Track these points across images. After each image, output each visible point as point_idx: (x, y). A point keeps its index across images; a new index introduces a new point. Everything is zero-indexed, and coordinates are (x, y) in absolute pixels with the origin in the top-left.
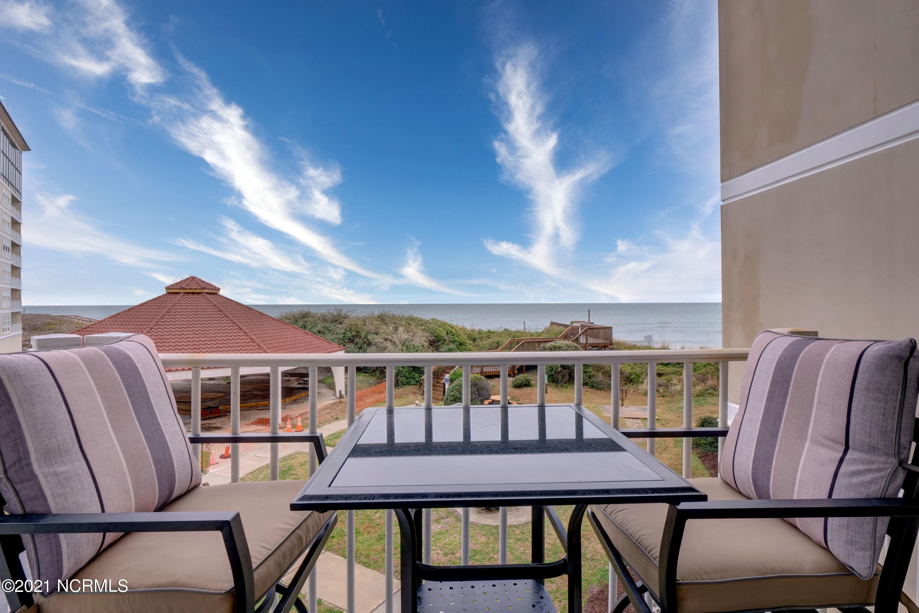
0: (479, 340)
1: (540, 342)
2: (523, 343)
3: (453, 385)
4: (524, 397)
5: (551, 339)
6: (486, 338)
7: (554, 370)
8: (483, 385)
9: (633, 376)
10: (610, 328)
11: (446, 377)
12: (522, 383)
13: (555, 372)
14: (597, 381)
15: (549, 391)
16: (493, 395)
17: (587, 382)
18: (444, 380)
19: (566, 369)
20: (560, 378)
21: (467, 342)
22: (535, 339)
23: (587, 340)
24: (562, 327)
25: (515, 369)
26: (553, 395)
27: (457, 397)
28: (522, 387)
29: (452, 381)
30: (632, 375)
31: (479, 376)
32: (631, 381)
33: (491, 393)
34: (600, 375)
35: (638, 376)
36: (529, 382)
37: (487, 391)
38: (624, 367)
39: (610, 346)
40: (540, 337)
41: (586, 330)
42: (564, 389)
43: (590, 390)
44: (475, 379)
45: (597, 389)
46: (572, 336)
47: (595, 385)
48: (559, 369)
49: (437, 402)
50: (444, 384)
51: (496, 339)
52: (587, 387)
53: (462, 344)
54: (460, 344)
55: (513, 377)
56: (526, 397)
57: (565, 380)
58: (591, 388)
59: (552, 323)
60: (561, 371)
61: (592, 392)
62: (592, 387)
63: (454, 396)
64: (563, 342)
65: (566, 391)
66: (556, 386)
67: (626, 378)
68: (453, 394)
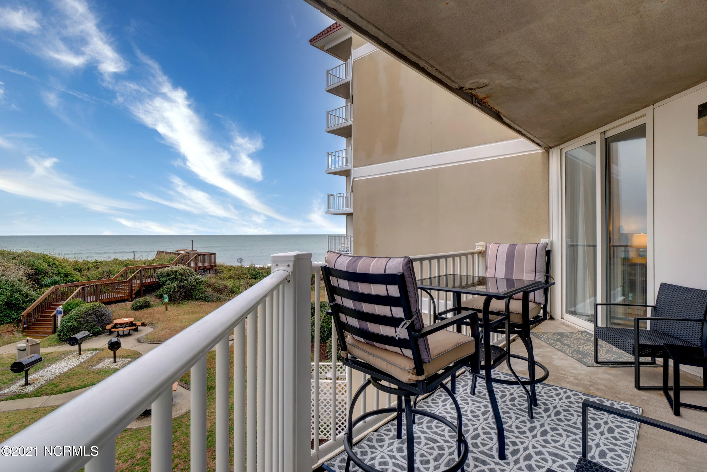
0: (86, 271)
1: (155, 268)
2: (140, 271)
3: (69, 315)
4: (145, 316)
5: (165, 265)
6: (94, 268)
7: (172, 290)
8: (104, 311)
9: (235, 288)
10: (215, 254)
11: (58, 309)
12: (142, 305)
13: (172, 292)
14: (208, 295)
15: (168, 309)
16: (115, 319)
17: (200, 297)
18: (55, 312)
19: (182, 288)
20: (177, 296)
21: (73, 273)
22: (148, 266)
23: (197, 265)
24: (173, 255)
25: (133, 293)
26: (173, 311)
27: (75, 327)
28: (143, 309)
29: (65, 312)
30: (234, 288)
31: (98, 303)
32: (233, 292)
33: (113, 317)
34: (210, 290)
35: (238, 288)
36: (149, 304)
37: (108, 316)
38: (227, 283)
39: (214, 268)
40: (153, 264)
41: (196, 257)
42: (181, 305)
43: (202, 303)
44: (95, 307)
45: (208, 302)
46: (183, 262)
47: (207, 298)
48: (177, 289)
49: (46, 337)
50: (55, 317)
51: (107, 269)
52: (200, 301)
53: (68, 275)
54: (66, 276)
55: (131, 301)
56: (147, 317)
57: (181, 298)
58: (203, 301)
59: (159, 252)
60: (178, 291)
61: (205, 304)
62: (204, 300)
63: (71, 326)
64: (179, 267)
65: (183, 306)
66: (173, 304)
67: (229, 290)
68: (70, 324)
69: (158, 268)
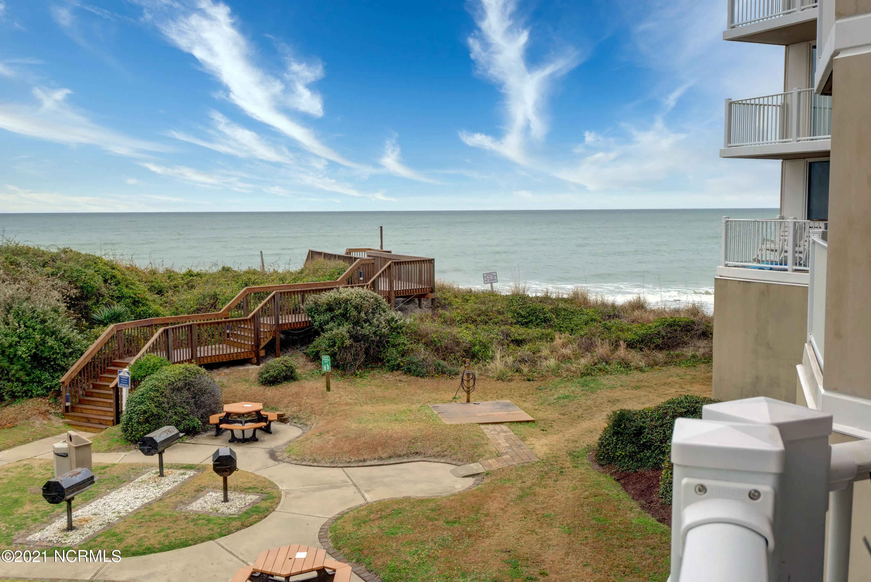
0: (170, 293)
1: (303, 291)
2: (274, 296)
3: (141, 389)
4: (286, 401)
5: (324, 284)
6: (186, 287)
7: (338, 343)
8: (205, 384)
9: (477, 347)
10: (431, 261)
11: (121, 374)
12: (279, 374)
13: (339, 347)
14: (416, 360)
15: (332, 387)
16: (227, 403)
17: (399, 364)
18: (117, 380)
19: (360, 341)
20: (349, 358)
21: (147, 297)
22: (290, 287)
23: (391, 286)
24: (341, 262)
25: (261, 347)
26: (342, 393)
27: (153, 415)
28: (280, 383)
29: (135, 382)
30: (475, 345)
31: (193, 366)
32: (474, 356)
33: (222, 398)
34: (421, 347)
35: (485, 347)
36: (292, 372)
37: (213, 396)
38: (459, 333)
39: (430, 294)
40: (299, 283)
41: (389, 267)
42: (358, 380)
43: (404, 378)
44: (187, 374)
45: (418, 376)
46: (362, 279)
47: (413, 368)
48: (348, 342)
49: (102, 429)
50: (117, 389)
51: (210, 289)
52: (400, 372)
53: (138, 302)
54: (136, 303)
55: (258, 364)
56: (290, 402)
57: (358, 363)
58: (405, 373)
59: (312, 255)
60: (351, 345)
61: (410, 381)
62: (409, 371)
63: (145, 412)
64: (352, 290)
65: (363, 383)
66: (342, 376)
67: (465, 351)
68: (143, 407)
69: (310, 291)
